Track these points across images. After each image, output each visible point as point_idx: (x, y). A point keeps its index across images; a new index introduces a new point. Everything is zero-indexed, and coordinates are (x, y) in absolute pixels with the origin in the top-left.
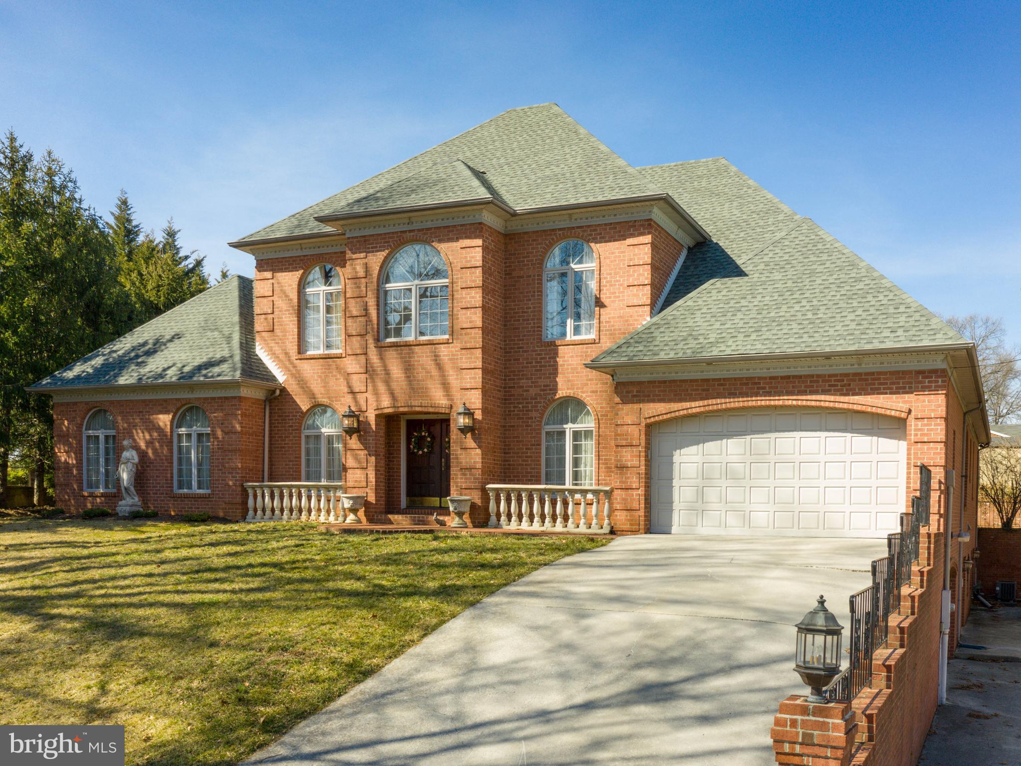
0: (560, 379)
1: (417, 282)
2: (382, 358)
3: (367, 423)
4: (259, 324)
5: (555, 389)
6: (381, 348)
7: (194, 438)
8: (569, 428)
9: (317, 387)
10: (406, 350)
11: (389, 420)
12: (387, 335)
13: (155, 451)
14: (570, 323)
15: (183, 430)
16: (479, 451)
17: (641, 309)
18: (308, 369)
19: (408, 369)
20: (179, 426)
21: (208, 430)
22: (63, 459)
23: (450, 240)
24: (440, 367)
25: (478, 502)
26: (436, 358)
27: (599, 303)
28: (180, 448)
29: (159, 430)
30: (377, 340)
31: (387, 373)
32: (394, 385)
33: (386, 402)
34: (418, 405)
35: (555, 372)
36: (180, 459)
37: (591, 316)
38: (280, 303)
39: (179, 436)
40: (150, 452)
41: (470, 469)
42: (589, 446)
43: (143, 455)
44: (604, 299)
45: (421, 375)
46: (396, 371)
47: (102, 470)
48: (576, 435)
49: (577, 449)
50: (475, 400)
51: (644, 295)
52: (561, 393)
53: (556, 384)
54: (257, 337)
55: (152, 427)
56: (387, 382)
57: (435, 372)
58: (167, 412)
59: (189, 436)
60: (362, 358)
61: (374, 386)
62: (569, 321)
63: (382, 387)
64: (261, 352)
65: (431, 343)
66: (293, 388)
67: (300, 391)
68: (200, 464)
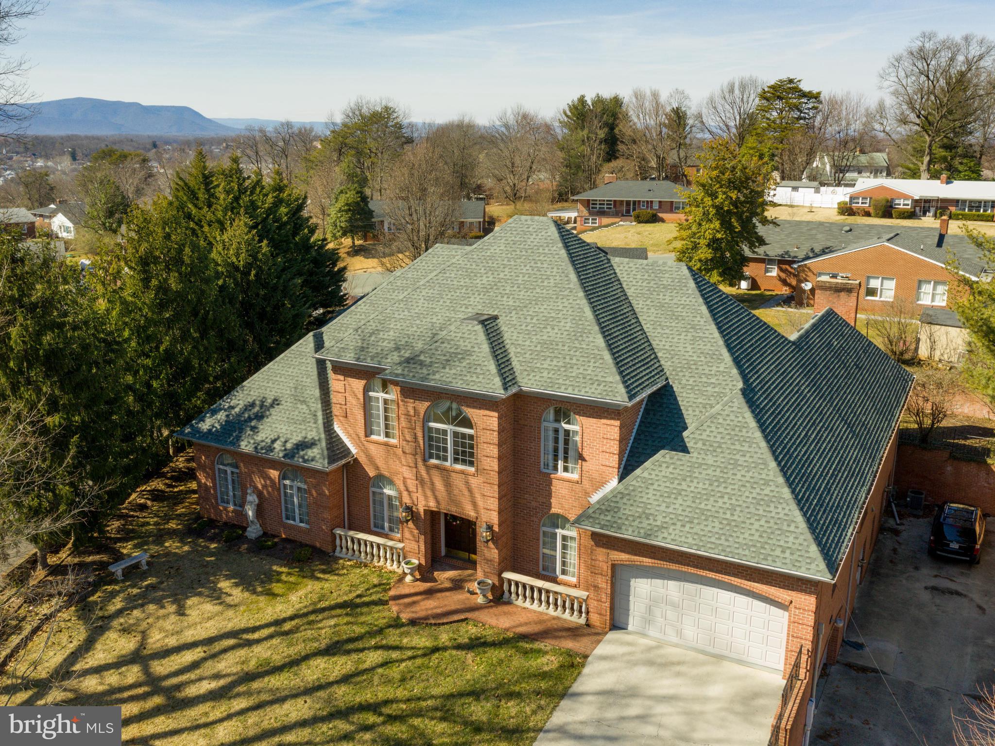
0: (553, 501)
1: (451, 427)
2: (428, 473)
3: (418, 513)
4: (336, 410)
5: (549, 506)
6: (428, 468)
7: (295, 489)
8: (560, 532)
9: (380, 463)
10: (445, 473)
11: (433, 515)
12: (431, 456)
13: (268, 492)
14: (560, 464)
15: (287, 482)
16: (496, 551)
17: (611, 469)
18: (372, 448)
19: (448, 485)
20: (284, 478)
21: (306, 487)
22: (203, 481)
23: (474, 407)
24: (470, 491)
25: (497, 583)
26: (467, 483)
27: (581, 458)
28: (285, 493)
29: (270, 478)
30: (425, 461)
31: (433, 484)
32: (437, 493)
33: (432, 505)
34: (454, 510)
35: (549, 495)
36: (286, 501)
37: (576, 463)
38: (350, 399)
39: (285, 486)
40: (265, 492)
41: (491, 561)
42: (573, 545)
43: (260, 495)
44: (585, 455)
45: (456, 492)
46: (439, 485)
47: (231, 494)
48: (564, 538)
49: (564, 547)
50: (494, 518)
51: (614, 461)
52: (554, 510)
53: (551, 504)
54: (335, 418)
55: (267, 477)
56: (433, 490)
57: (466, 493)
58: (275, 469)
59: (291, 487)
60: (415, 470)
61: (424, 491)
62: (560, 462)
63: (429, 493)
64: (337, 428)
65: (462, 472)
66: (363, 459)
67: (368, 462)
68: (300, 506)
